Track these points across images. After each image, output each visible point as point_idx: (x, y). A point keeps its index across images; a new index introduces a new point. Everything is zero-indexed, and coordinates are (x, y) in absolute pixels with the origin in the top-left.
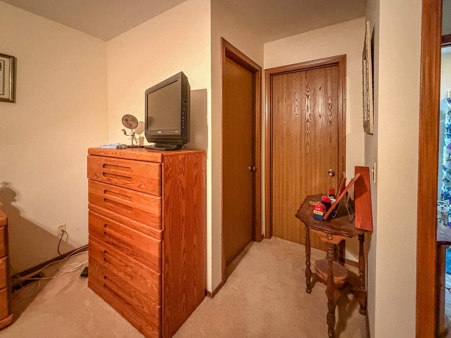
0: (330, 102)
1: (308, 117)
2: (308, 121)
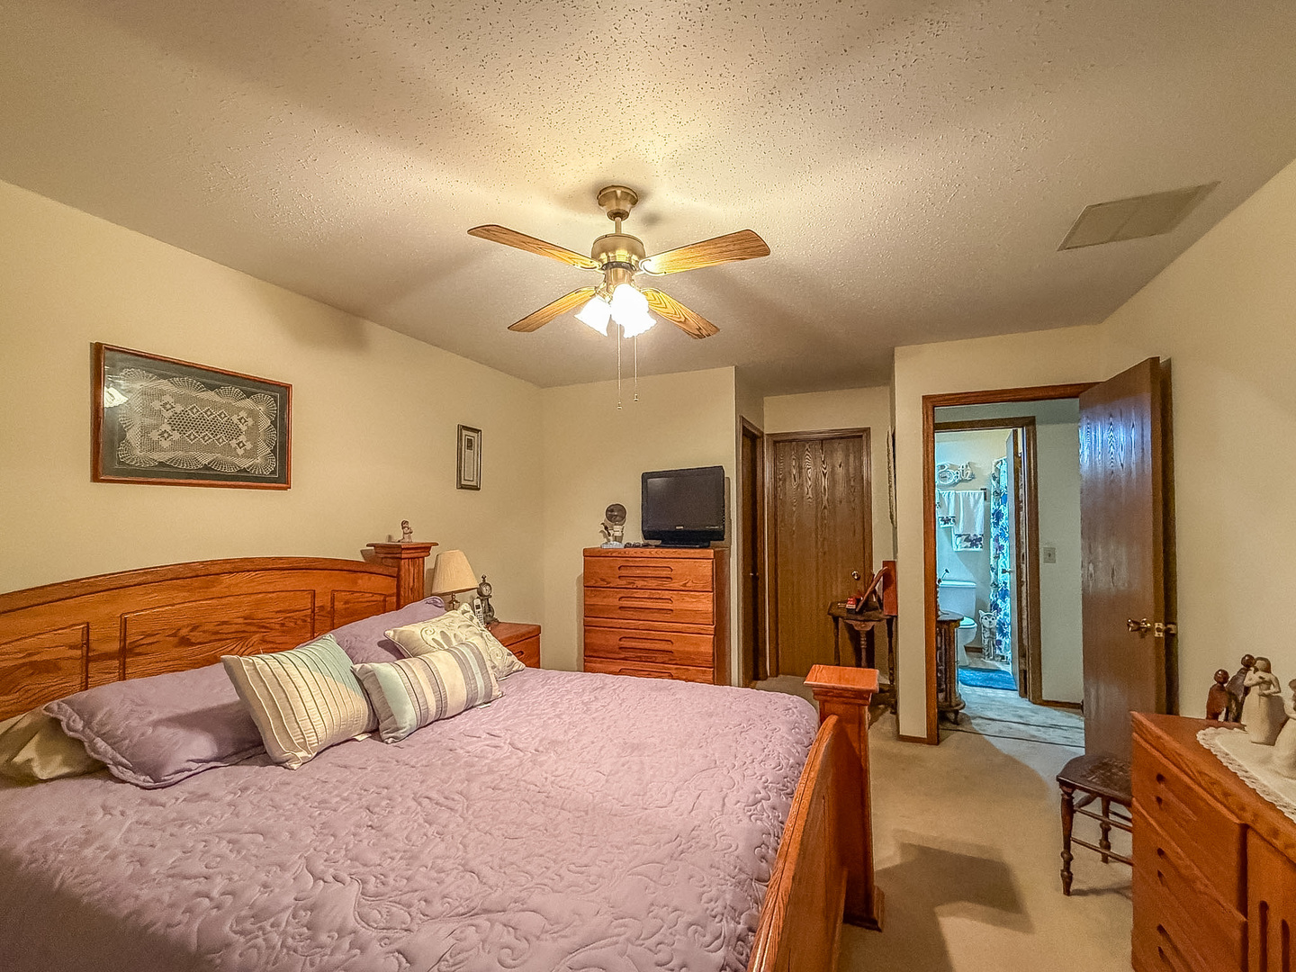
0: (852, 483)
1: (825, 503)
2: (825, 508)
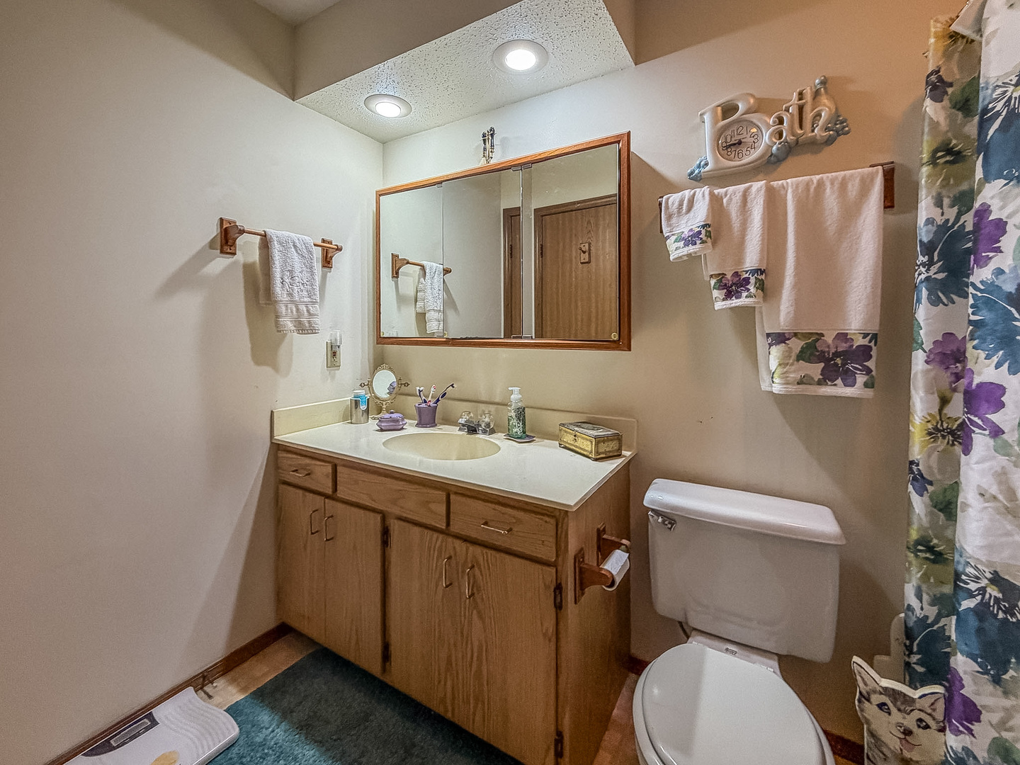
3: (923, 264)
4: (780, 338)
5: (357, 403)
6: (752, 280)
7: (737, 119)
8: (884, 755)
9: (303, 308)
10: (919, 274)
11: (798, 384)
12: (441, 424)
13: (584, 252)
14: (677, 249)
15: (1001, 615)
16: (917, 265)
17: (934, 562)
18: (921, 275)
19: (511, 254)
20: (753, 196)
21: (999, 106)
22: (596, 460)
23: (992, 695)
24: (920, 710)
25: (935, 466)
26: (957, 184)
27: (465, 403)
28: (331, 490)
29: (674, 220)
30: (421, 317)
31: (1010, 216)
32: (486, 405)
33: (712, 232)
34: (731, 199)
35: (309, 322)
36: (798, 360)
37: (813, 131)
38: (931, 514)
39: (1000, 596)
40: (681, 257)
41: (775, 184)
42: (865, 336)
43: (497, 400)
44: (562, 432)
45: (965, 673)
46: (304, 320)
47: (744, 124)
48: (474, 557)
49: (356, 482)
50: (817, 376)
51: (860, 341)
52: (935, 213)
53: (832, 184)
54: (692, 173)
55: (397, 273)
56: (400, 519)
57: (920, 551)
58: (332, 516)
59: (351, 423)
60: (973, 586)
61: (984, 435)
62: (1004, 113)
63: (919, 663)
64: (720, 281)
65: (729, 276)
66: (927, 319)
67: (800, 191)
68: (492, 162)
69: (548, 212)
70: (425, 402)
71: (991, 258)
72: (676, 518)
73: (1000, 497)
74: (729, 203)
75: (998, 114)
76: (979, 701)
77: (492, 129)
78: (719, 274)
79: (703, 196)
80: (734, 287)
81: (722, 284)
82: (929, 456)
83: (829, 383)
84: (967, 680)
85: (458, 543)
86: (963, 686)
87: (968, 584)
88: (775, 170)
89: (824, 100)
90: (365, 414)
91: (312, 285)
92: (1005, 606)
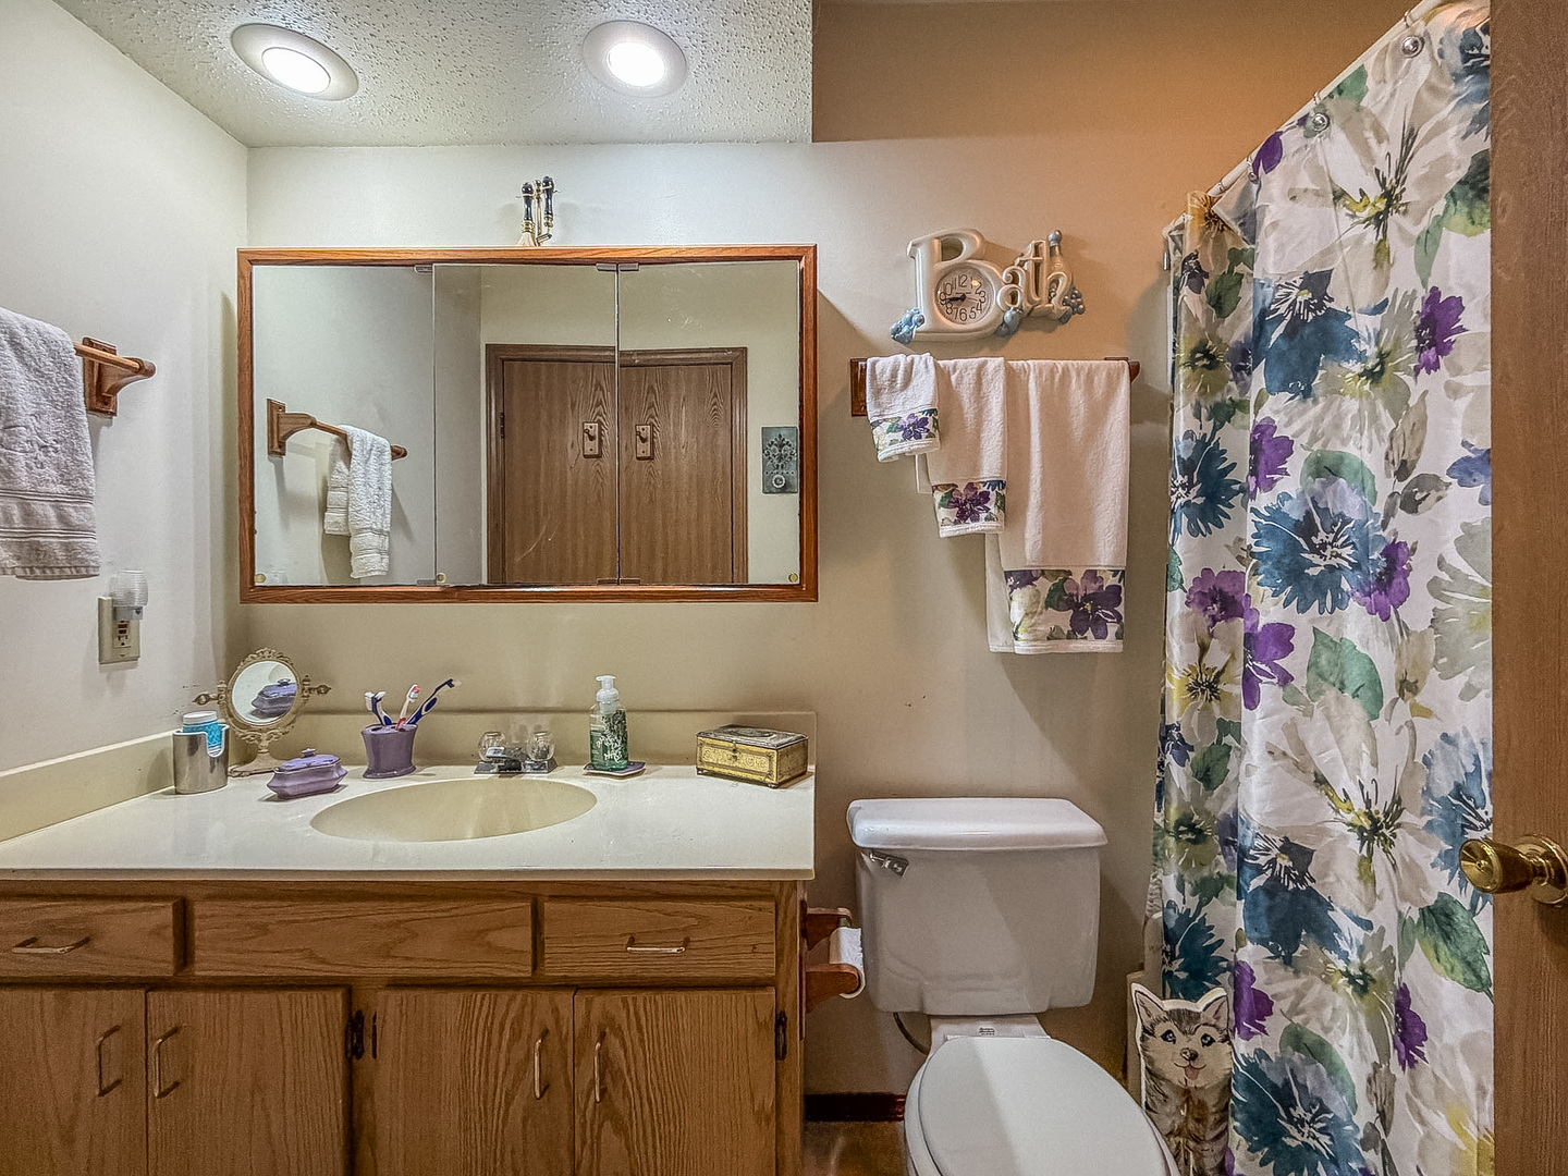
3: (1183, 486)
4: (1025, 578)
5: (194, 744)
6: (993, 496)
7: (960, 264)
8: (1164, 1095)
9: (46, 511)
10: (1178, 498)
11: (1048, 639)
12: (424, 765)
13: (644, 440)
14: (892, 442)
15: (1291, 886)
16: (1175, 486)
17: (1194, 842)
18: (1178, 499)
19: (503, 430)
20: (990, 377)
21: (1283, 308)
22: (778, 786)
23: (1283, 979)
24: (1205, 1024)
25: (1194, 725)
26: (1213, 393)
27: (483, 717)
28: (171, 968)
29: (884, 398)
30: (339, 546)
31: (1296, 435)
32: (526, 716)
33: (938, 422)
34: (961, 377)
35: (67, 548)
36: (1047, 608)
37: (1050, 302)
38: (1192, 786)
39: (1291, 864)
40: (890, 457)
41: (1014, 363)
42: (1115, 573)
43: (551, 704)
44: (705, 748)
45: (1256, 963)
46: (54, 543)
47: (969, 273)
48: (605, 1014)
49: (263, 929)
50: (1067, 628)
51: (1110, 581)
52: (1194, 425)
53: (1078, 375)
54: (898, 330)
55: (282, 445)
56: (397, 984)
57: (1182, 832)
58: (175, 1031)
59: (177, 793)
60: (1262, 860)
61: (1273, 683)
62: (1288, 318)
63: (1182, 968)
64: (949, 495)
65: (961, 489)
66: (1186, 553)
67: (1044, 379)
68: (546, 244)
69: (520, 354)
70: (388, 722)
71: (1276, 481)
72: (906, 855)
73: (1289, 752)
74: (959, 383)
75: (1281, 318)
76: (1269, 991)
77: (547, 181)
78: (948, 485)
79: (927, 367)
80: (968, 506)
81: (951, 500)
82: (1191, 715)
83: (1079, 636)
84: (1259, 972)
85: (564, 999)
86: (1253, 979)
87: (1257, 858)
88: (1003, 346)
89: (1059, 262)
90: (219, 768)
91: (72, 452)
92: (1295, 874)
